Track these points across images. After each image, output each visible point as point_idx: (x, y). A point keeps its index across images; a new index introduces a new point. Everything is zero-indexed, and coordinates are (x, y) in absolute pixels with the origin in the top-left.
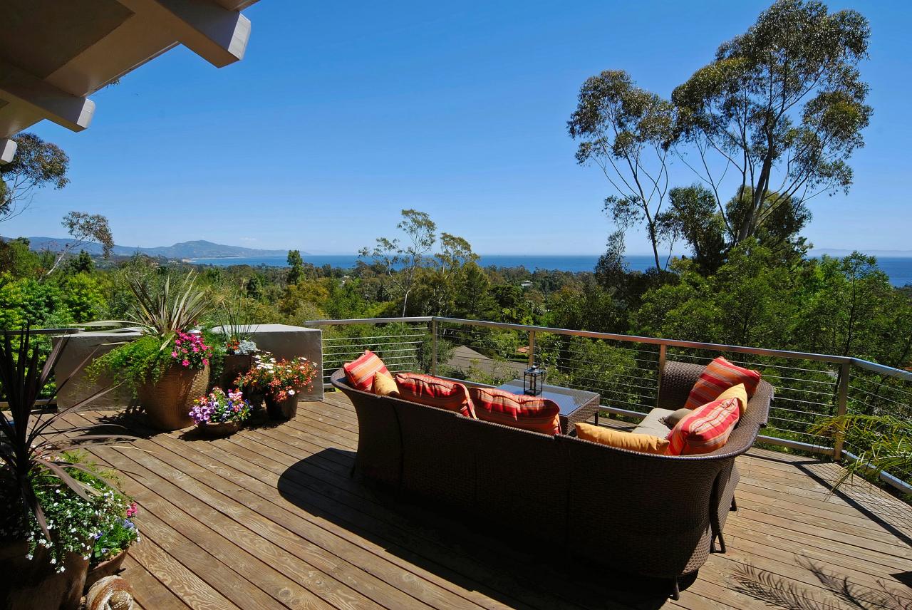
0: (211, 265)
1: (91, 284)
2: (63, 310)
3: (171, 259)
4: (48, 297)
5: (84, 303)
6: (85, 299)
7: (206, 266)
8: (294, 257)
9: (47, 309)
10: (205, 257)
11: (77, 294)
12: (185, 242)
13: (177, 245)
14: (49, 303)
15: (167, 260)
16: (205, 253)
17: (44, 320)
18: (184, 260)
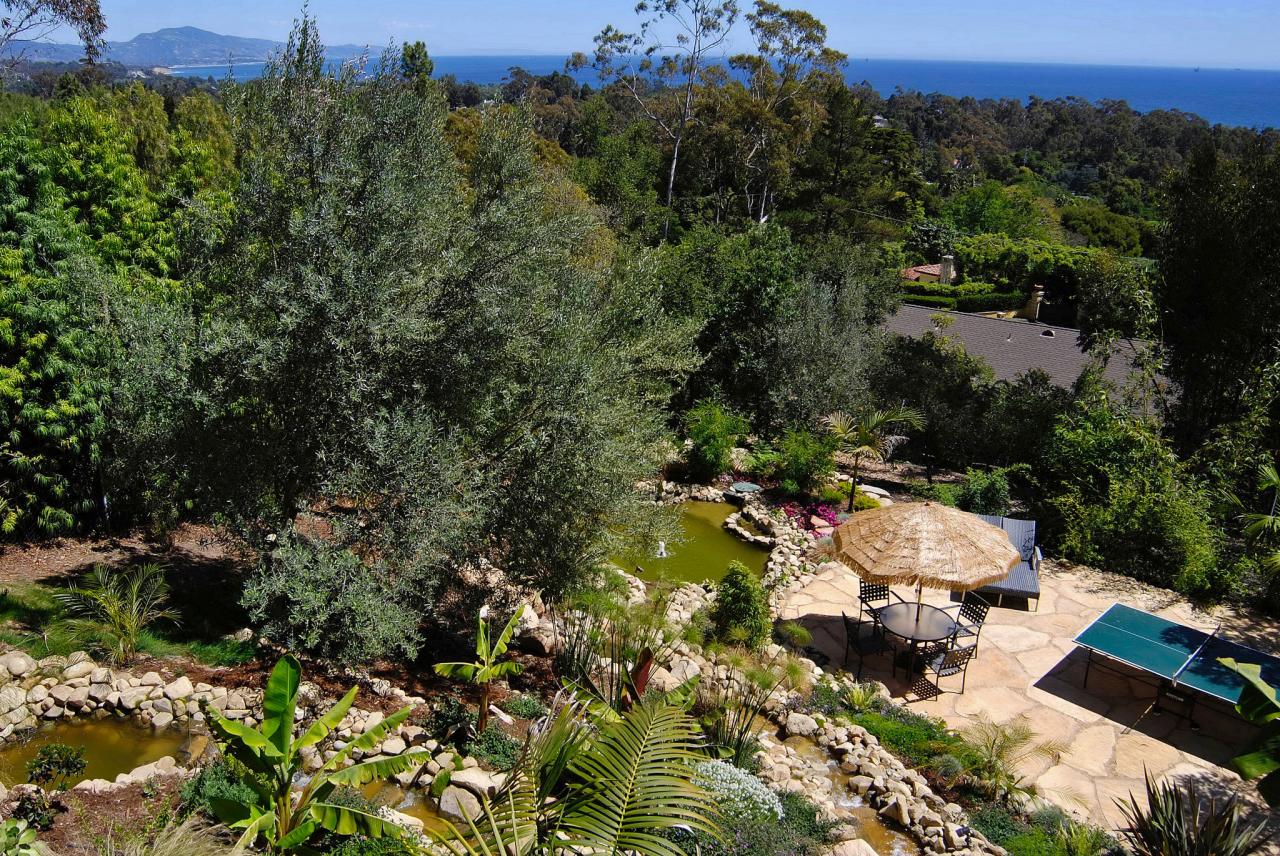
0: (211, 80)
1: (108, 129)
2: (56, 199)
3: (133, 68)
4: (21, 168)
5: (97, 179)
6: (99, 169)
7: (201, 81)
8: (414, 60)
9: (23, 201)
10: (197, 62)
11: (76, 154)
12: (155, 31)
13: (141, 38)
14: (24, 182)
15: (125, 70)
16: (196, 54)
17: (20, 232)
18: (157, 70)
